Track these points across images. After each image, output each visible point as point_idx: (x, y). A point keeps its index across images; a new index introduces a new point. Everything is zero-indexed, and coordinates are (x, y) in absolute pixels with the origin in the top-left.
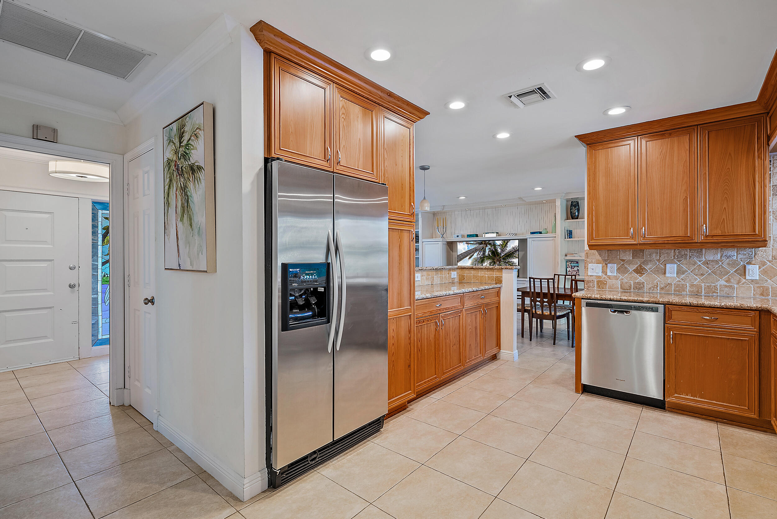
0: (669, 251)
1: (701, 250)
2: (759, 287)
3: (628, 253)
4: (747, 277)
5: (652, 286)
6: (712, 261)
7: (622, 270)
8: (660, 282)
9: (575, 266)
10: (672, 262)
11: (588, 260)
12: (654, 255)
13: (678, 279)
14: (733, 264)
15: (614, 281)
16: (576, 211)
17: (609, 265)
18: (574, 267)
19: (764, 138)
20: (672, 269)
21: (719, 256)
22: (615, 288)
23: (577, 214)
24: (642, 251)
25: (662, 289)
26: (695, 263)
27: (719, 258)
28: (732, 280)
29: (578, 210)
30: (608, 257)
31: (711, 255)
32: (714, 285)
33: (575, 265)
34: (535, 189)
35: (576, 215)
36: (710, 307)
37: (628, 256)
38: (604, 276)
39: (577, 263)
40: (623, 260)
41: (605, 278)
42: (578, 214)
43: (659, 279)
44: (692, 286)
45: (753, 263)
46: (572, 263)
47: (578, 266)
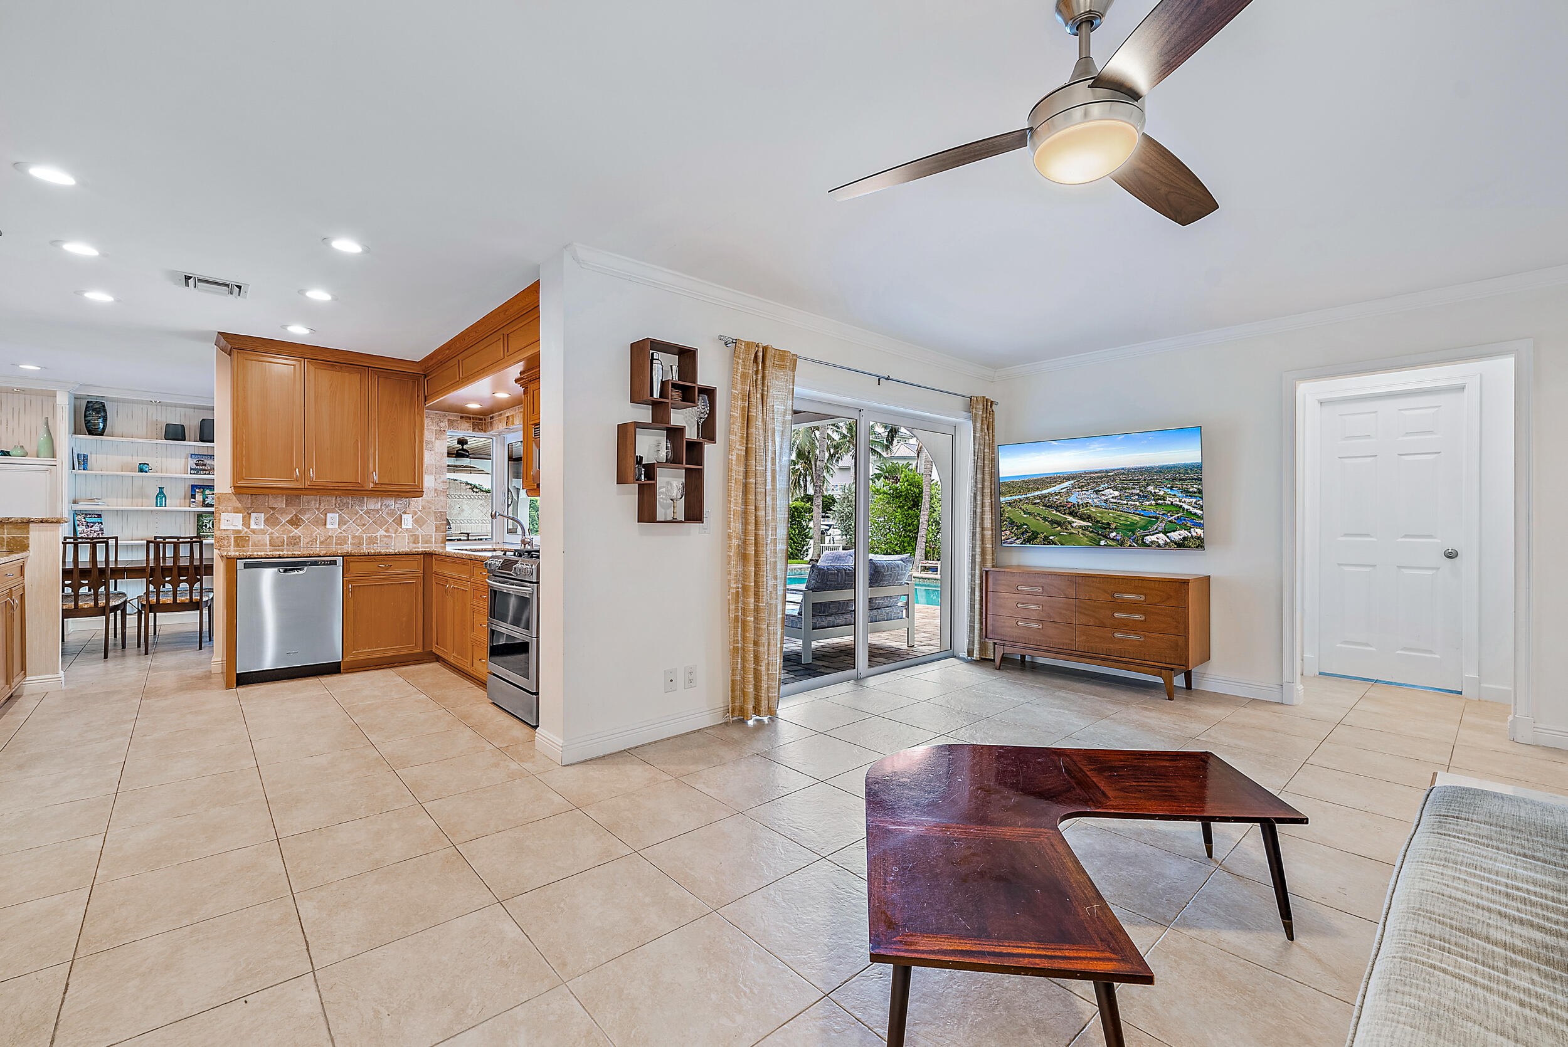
0: (330, 499)
1: (363, 498)
2: (412, 536)
3: (280, 499)
4: (403, 527)
5: (310, 539)
6: (373, 510)
7: (271, 521)
8: (320, 534)
9: (94, 523)
10: (333, 511)
11: (221, 508)
12: (313, 502)
13: (339, 531)
14: (392, 514)
15: (260, 537)
16: (100, 420)
17: (253, 515)
18: (92, 524)
19: (422, 397)
20: (333, 519)
21: (379, 504)
22: (262, 545)
23: (101, 425)
24: (298, 497)
25: (321, 543)
26: (358, 512)
27: (379, 507)
28: (391, 530)
29: (105, 420)
30: (251, 504)
31: (373, 504)
32: (375, 535)
33: (94, 520)
34: (20, 366)
35: (99, 428)
36: (386, 555)
37: (280, 503)
38: (246, 530)
39: (98, 517)
40: (274, 509)
41: (247, 532)
42: (104, 426)
43: (318, 531)
44: (354, 537)
45: (407, 512)
46: (88, 516)
47: (101, 523)
